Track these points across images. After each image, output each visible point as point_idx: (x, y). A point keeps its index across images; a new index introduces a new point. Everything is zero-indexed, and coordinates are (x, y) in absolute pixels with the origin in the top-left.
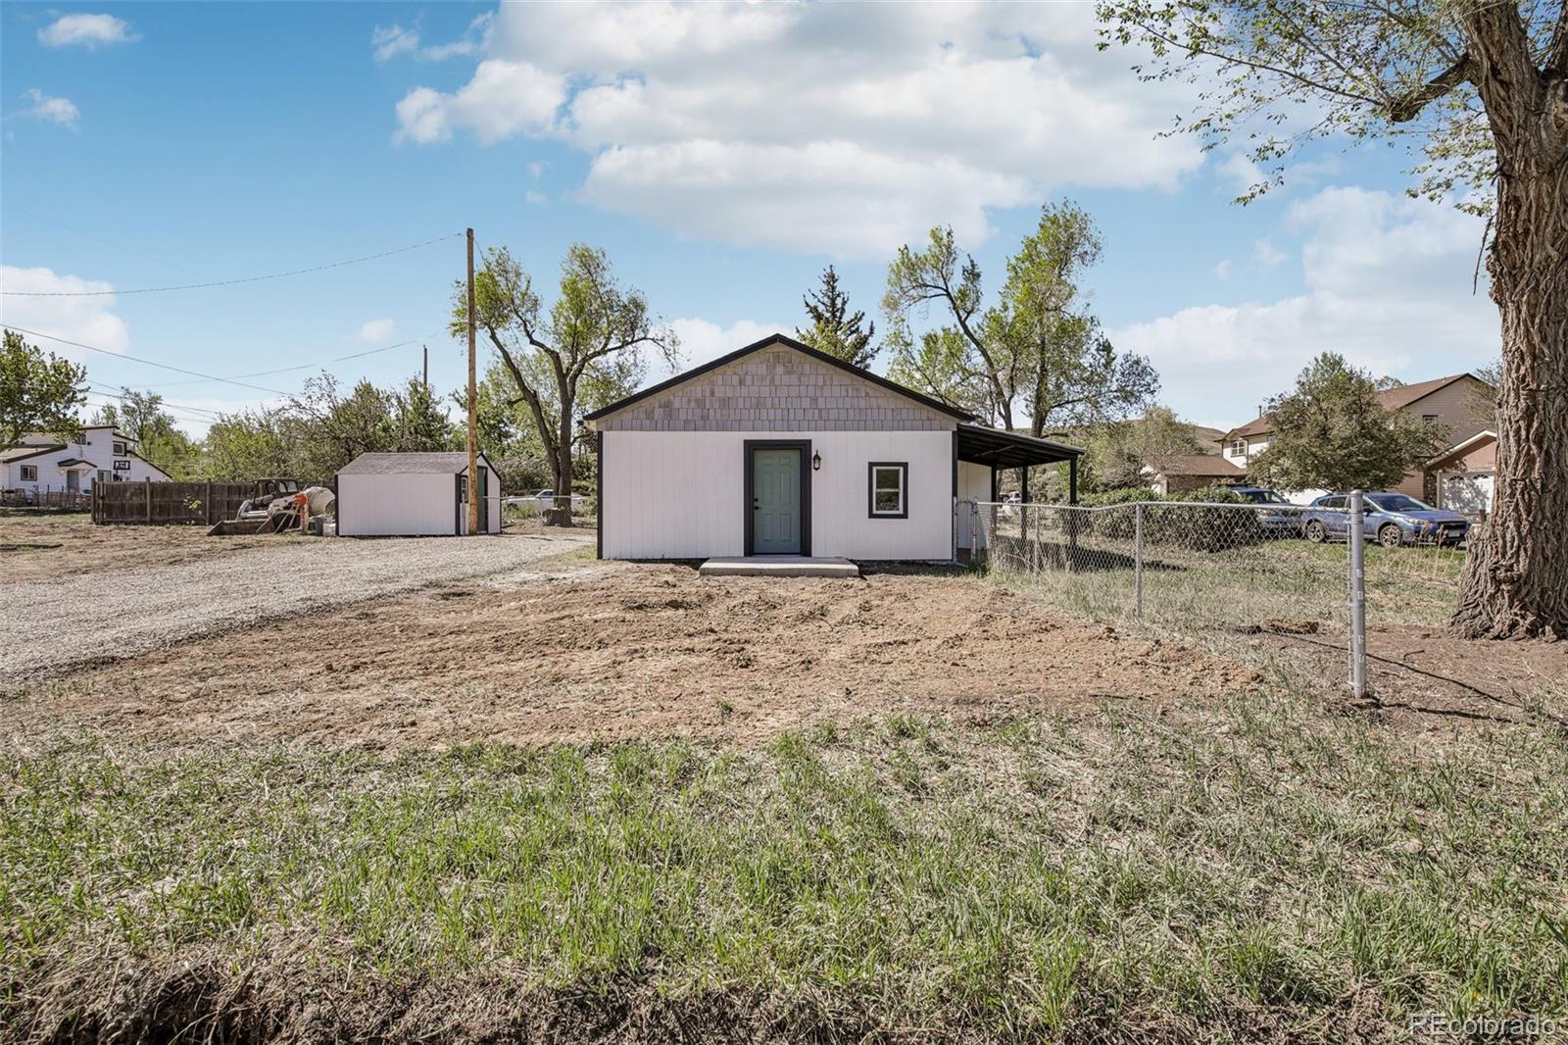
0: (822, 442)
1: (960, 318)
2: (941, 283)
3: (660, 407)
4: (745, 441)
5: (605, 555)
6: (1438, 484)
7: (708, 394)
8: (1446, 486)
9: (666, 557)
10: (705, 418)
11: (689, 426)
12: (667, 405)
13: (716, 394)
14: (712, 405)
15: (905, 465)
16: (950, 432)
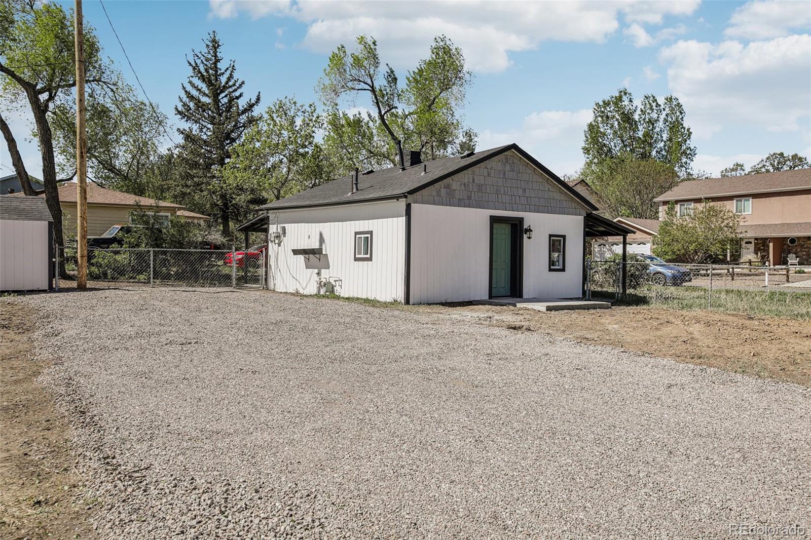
0: (531, 219)
2: (369, 82)
3: (444, 188)
4: (491, 217)
5: (411, 301)
6: (592, 249)
7: (471, 181)
8: (596, 250)
9: (448, 301)
10: (469, 198)
11: (461, 203)
12: (448, 187)
13: (475, 181)
14: (473, 189)
15: (564, 237)
16: (583, 217)
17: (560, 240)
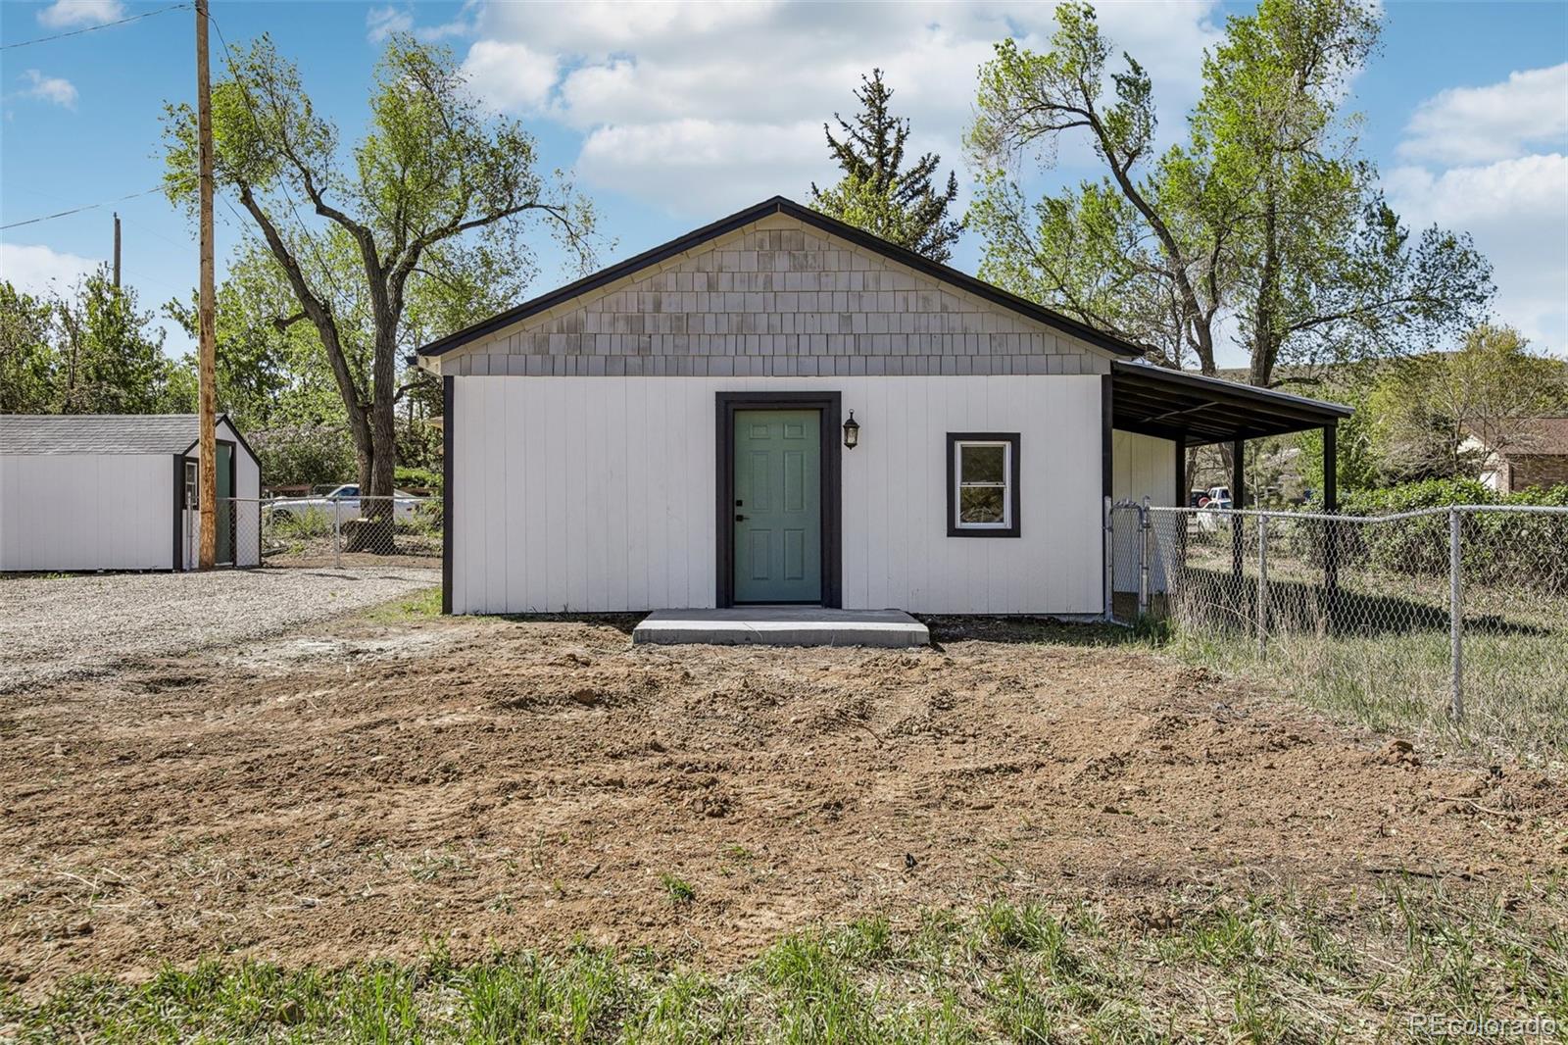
0: (860, 394)
1: (1115, 165)
2: (1081, 104)
3: (559, 330)
4: (718, 395)
5: (457, 606)
7: (649, 307)
10: (644, 352)
11: (614, 366)
12: (573, 327)
13: (664, 308)
14: (656, 327)
15: (1015, 439)
16: (1099, 378)
17: (1001, 450)
